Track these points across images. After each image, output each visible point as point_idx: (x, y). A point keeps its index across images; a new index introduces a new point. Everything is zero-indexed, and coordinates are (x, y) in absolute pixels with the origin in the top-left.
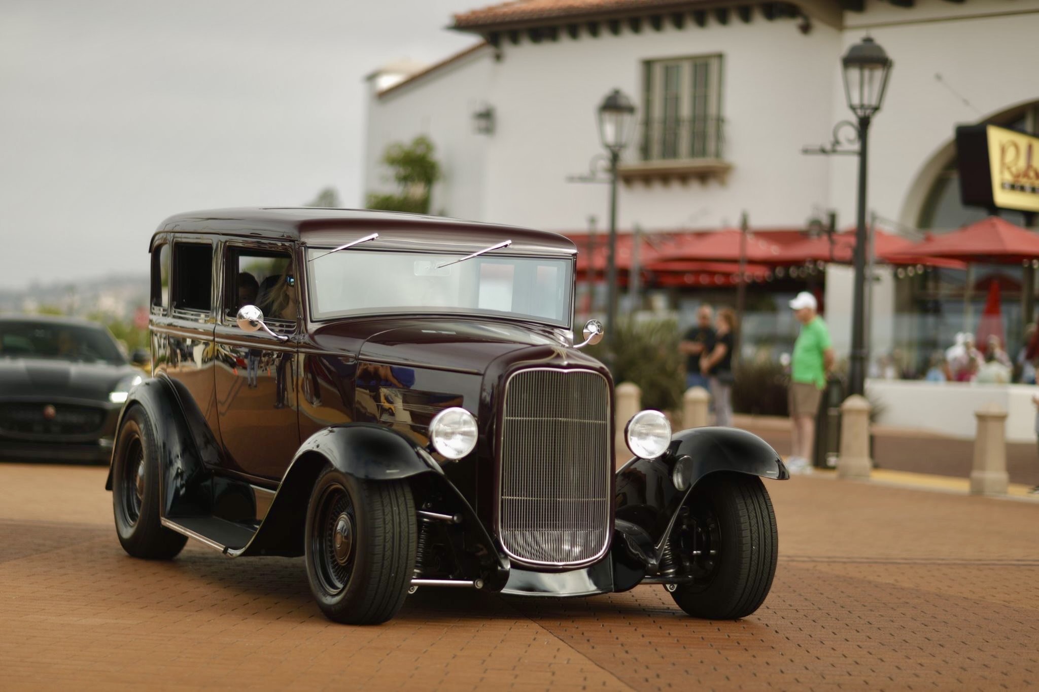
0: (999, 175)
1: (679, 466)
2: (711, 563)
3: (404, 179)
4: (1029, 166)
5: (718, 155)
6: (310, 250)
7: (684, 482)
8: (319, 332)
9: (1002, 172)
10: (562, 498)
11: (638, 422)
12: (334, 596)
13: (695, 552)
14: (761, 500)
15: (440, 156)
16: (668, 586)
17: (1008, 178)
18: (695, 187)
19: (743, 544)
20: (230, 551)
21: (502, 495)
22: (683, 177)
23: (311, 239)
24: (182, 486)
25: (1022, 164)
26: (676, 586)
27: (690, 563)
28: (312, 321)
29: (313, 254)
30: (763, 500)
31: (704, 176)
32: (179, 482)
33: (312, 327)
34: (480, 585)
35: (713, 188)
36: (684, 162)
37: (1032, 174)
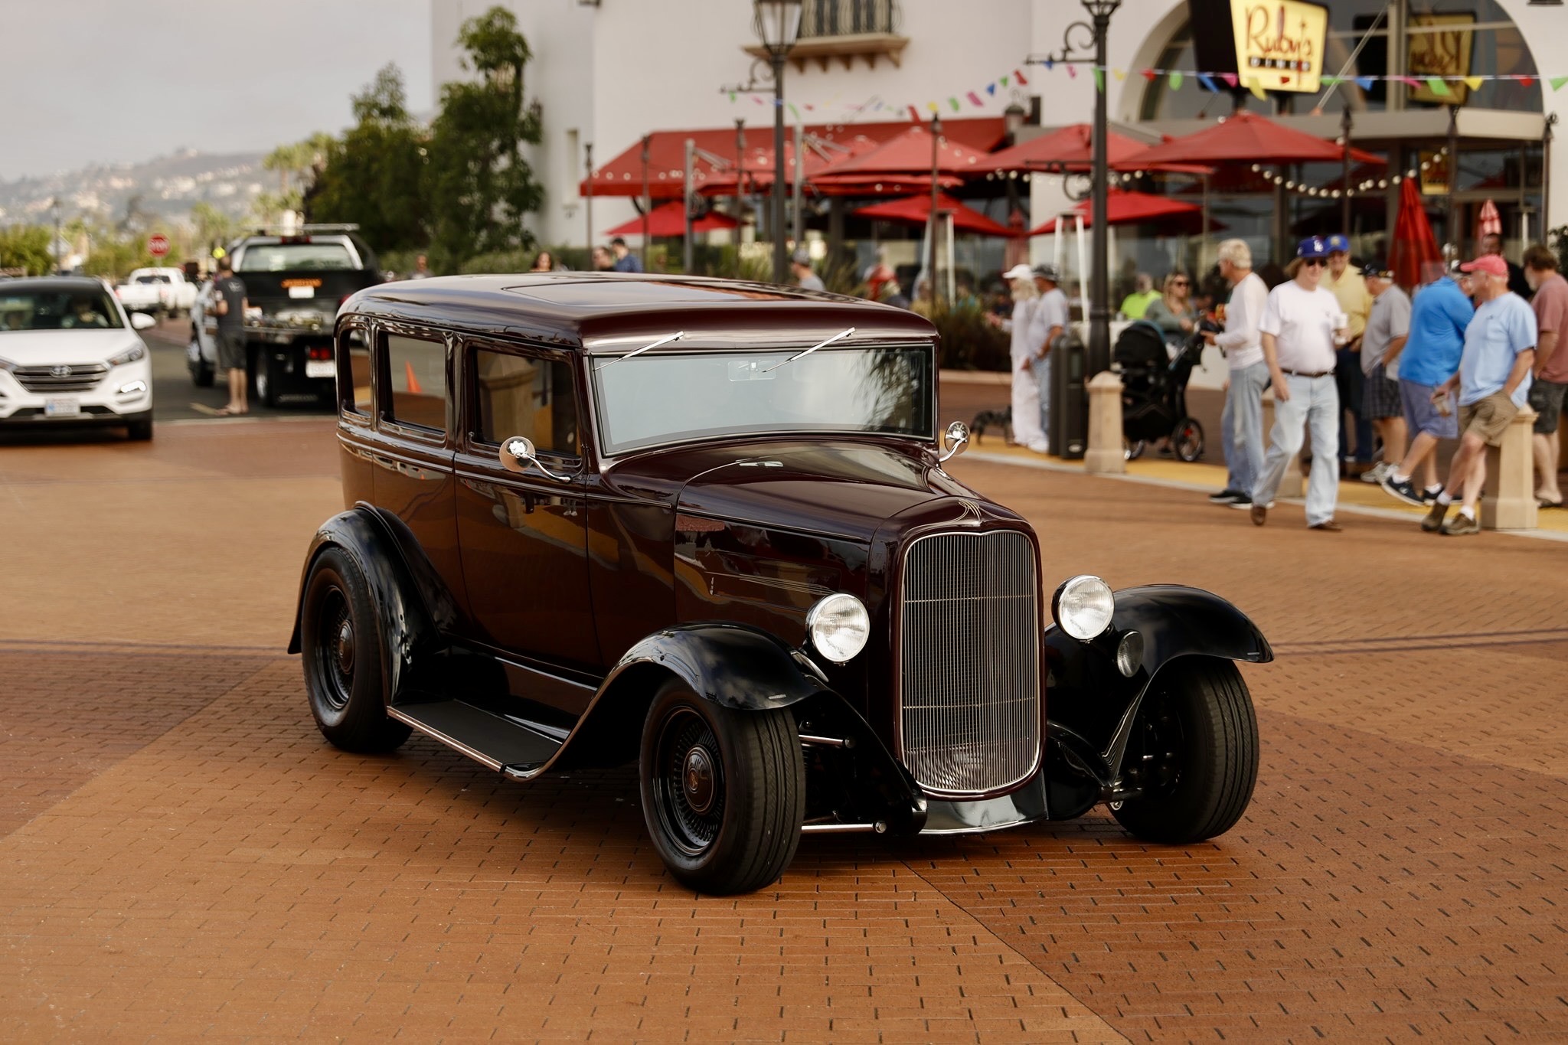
0: (1245, 49)
1: (1124, 645)
2: (1164, 768)
3: (484, 65)
4: (1281, 37)
5: (889, 29)
6: (595, 359)
7: (1132, 666)
8: (613, 470)
9: (1248, 46)
10: (981, 703)
11: (1071, 591)
12: (691, 858)
13: (1145, 757)
14: (1236, 688)
15: (524, 27)
16: (1112, 804)
17: (1257, 52)
18: (860, 67)
19: (1216, 756)
20: (509, 770)
21: (904, 705)
22: (846, 57)
23: (594, 344)
24: (409, 653)
25: (1273, 33)
26: (1122, 803)
27: (1138, 771)
28: (604, 457)
29: (602, 365)
30: (1238, 688)
31: (871, 55)
32: (404, 649)
33: (604, 467)
34: (881, 828)
35: (883, 68)
36: (846, 38)
37: (1285, 45)
